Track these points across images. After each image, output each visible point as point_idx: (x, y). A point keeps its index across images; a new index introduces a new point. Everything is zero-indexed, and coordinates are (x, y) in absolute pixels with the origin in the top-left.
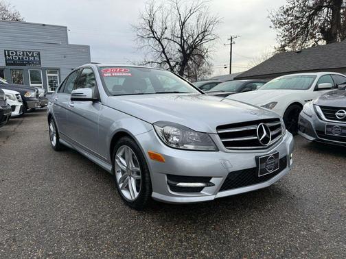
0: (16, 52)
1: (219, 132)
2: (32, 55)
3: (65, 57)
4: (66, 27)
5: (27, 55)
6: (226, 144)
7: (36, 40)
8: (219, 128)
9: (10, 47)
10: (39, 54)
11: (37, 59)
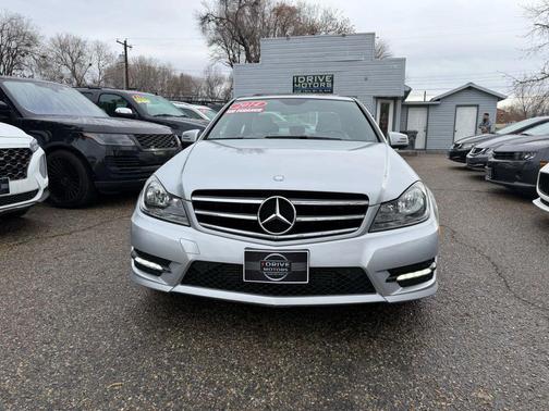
0: (306, 77)
1: (194, 199)
2: (324, 80)
3: (366, 79)
4: (374, 34)
5: (318, 81)
6: (201, 218)
7: (330, 58)
8: (196, 193)
9: (299, 71)
10: (332, 79)
11: (329, 85)
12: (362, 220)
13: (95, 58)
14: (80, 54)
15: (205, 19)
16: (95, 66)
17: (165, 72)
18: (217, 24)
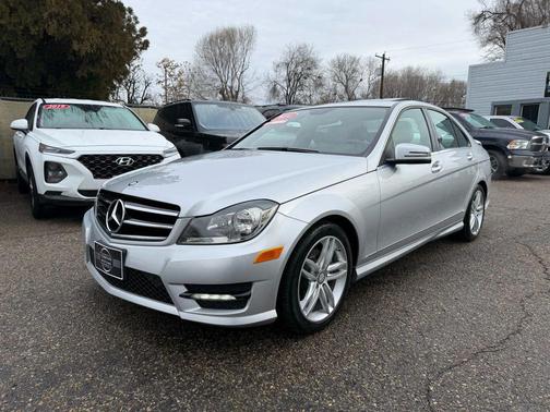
12: (170, 230)
13: (366, 72)
14: (354, 71)
15: (480, 18)
16: (365, 81)
17: (433, 80)
18: (495, 20)
